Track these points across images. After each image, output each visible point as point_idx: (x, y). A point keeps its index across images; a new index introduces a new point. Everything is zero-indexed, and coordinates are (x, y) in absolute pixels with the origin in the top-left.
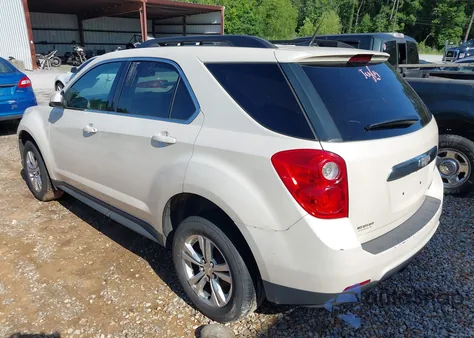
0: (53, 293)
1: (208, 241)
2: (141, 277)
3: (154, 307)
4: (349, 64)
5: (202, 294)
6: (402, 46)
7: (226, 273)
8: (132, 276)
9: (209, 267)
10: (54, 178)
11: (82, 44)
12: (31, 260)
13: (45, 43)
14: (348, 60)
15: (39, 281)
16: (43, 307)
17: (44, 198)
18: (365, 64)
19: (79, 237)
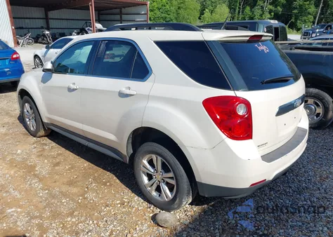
0: (53, 197)
1: (159, 158)
2: (111, 185)
3: (122, 204)
4: (248, 41)
5: (154, 194)
6: (276, 29)
7: (172, 178)
8: (105, 184)
9: (159, 175)
10: (45, 120)
11: (48, 29)
12: (35, 176)
13: (22, 28)
14: (248, 38)
15: (43, 189)
16: (48, 205)
17: (38, 135)
18: (258, 41)
19: (65, 160)
